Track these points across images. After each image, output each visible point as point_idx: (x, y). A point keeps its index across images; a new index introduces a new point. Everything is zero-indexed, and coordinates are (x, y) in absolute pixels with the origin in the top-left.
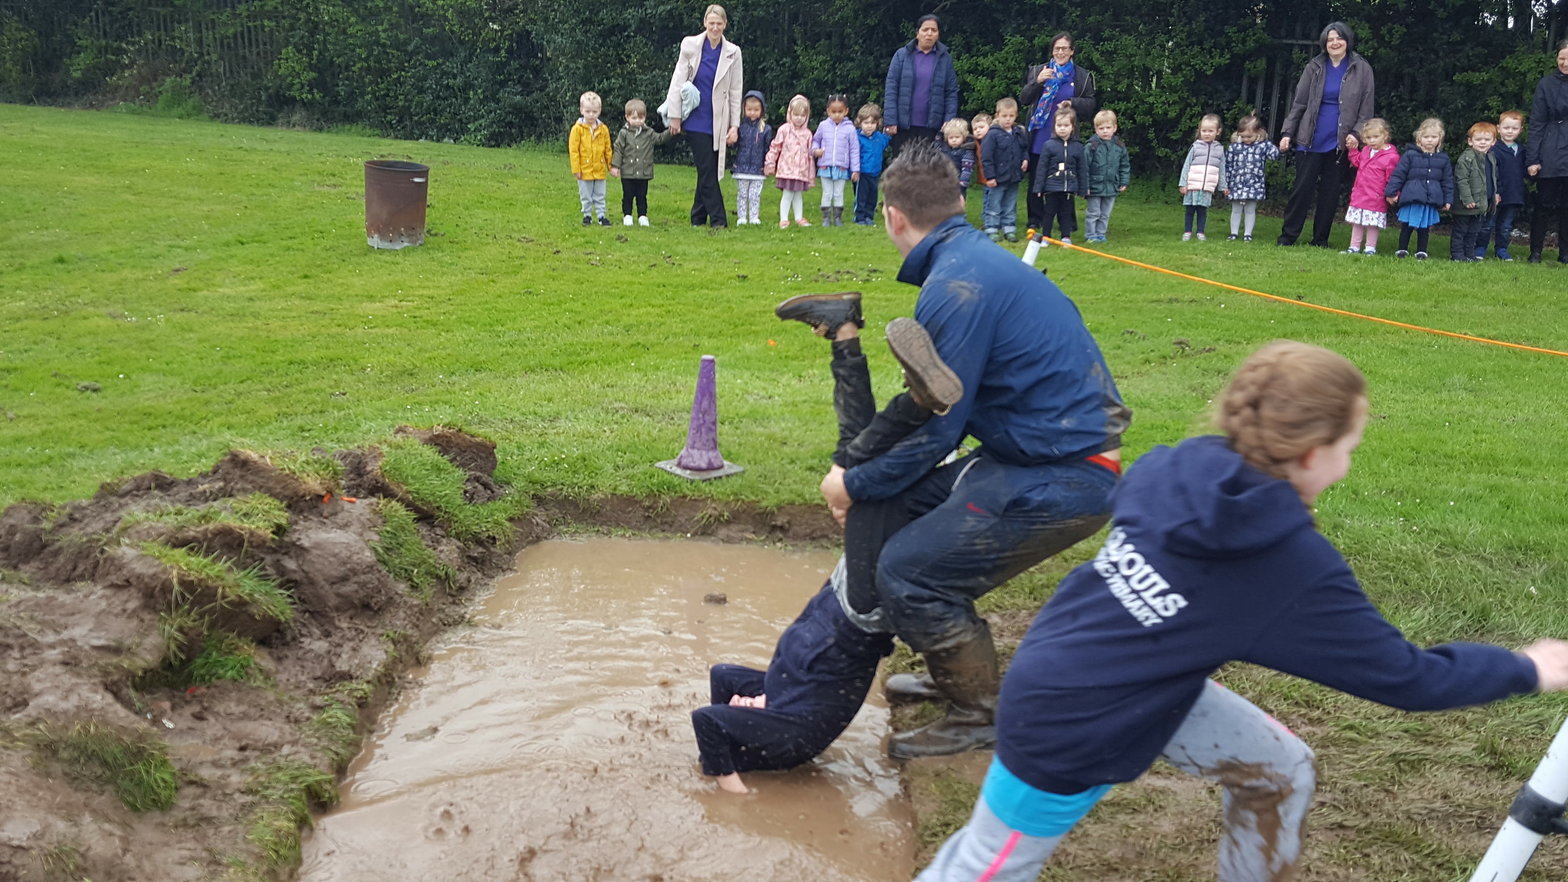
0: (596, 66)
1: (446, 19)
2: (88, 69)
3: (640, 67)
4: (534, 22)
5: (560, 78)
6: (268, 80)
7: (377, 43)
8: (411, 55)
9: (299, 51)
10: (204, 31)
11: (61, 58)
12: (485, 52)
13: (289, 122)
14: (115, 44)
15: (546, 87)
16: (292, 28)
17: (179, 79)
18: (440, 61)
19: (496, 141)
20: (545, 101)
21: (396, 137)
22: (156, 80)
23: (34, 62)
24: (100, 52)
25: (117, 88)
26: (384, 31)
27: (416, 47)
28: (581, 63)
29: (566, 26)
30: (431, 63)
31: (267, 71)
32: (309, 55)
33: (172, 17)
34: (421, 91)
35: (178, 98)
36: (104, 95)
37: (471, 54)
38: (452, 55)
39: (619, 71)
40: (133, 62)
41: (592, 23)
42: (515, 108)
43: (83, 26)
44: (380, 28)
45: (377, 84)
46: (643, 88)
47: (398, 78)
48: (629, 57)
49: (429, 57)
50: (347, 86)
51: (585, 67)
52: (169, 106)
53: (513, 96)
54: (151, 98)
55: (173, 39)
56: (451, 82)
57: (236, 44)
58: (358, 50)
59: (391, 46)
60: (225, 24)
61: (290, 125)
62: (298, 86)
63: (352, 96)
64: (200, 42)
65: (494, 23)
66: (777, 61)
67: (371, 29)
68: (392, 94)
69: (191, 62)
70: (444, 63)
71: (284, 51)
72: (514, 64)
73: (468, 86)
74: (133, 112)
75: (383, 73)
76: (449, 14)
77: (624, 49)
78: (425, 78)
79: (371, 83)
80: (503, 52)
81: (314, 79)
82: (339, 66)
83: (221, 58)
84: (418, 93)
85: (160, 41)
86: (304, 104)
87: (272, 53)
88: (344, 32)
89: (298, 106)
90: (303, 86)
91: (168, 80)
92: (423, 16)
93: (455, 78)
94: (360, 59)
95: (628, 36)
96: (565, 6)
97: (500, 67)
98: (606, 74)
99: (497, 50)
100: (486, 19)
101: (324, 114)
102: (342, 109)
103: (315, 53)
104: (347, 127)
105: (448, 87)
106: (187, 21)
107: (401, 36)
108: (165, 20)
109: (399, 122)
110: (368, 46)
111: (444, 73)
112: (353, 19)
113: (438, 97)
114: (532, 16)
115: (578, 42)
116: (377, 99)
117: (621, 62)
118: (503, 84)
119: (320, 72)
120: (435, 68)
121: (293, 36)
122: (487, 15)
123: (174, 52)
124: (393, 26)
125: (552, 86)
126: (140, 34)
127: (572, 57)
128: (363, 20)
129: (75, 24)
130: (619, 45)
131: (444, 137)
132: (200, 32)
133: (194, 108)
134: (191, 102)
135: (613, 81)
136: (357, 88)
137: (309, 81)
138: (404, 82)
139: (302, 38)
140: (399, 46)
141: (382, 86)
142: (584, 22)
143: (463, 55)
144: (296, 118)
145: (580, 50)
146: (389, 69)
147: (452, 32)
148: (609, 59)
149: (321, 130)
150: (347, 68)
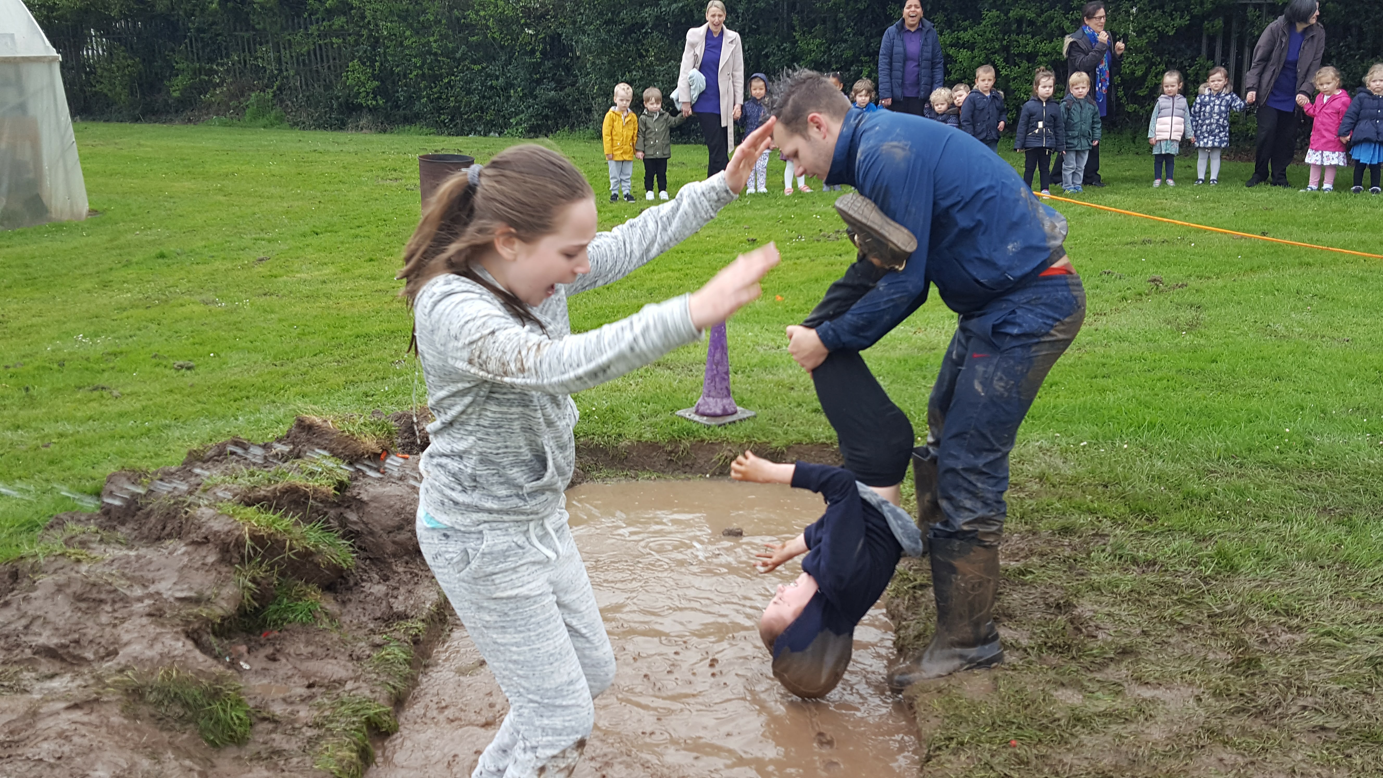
0: (619, 61)
1: (488, 27)
2: (185, 90)
3: (657, 59)
4: (563, 25)
5: (588, 74)
6: (338, 90)
7: (430, 53)
8: (459, 61)
9: (364, 64)
10: (282, 50)
11: (162, 80)
12: (523, 54)
13: (357, 126)
14: (208, 66)
15: (576, 82)
16: (357, 43)
17: (262, 94)
18: (485, 65)
19: (535, 132)
20: (576, 95)
21: (449, 134)
22: (243, 95)
23: (140, 85)
24: (195, 73)
25: (210, 105)
26: (435, 41)
27: (463, 54)
28: (605, 59)
29: (592, 27)
30: (477, 67)
31: (337, 83)
32: (372, 66)
33: (254, 40)
34: (469, 92)
35: (262, 111)
36: (200, 111)
37: (510, 58)
38: (494, 59)
39: (639, 64)
40: (223, 81)
41: (615, 23)
42: (550, 103)
43: (180, 52)
44: (431, 39)
45: (431, 88)
46: (661, 78)
47: (449, 82)
48: (647, 51)
49: (474, 62)
50: (405, 92)
51: (610, 62)
52: (255, 117)
53: (548, 92)
54: (240, 111)
55: (256, 59)
56: (494, 83)
57: (310, 61)
58: (413, 60)
59: (442, 54)
60: (299, 43)
61: (358, 128)
62: (364, 94)
63: (410, 100)
64: (279, 61)
65: (529, 29)
66: (778, 47)
67: (423, 41)
68: (444, 97)
69: (273, 78)
70: (488, 67)
71: (350, 64)
72: (548, 64)
73: (509, 85)
74: (225, 125)
75: (436, 78)
76: (490, 23)
77: (643, 45)
78: (472, 81)
79: (426, 87)
80: (538, 54)
81: (378, 87)
82: (398, 74)
83: (297, 73)
84: (467, 94)
85: (245, 61)
86: (370, 110)
87: (341, 66)
88: (401, 44)
89: (365, 111)
90: (368, 93)
91: (253, 95)
92: (467, 26)
93: (497, 80)
94: (415, 67)
95: (646, 33)
96: (590, 9)
97: (535, 67)
98: (628, 67)
99: (533, 52)
100: (522, 26)
101: (387, 117)
102: (401, 112)
103: (377, 64)
104: (407, 127)
105: (492, 87)
106: (267, 42)
107: (450, 45)
108: (249, 44)
109: (451, 120)
110: (422, 55)
111: (488, 75)
112: (408, 33)
113: (484, 97)
114: (562, 20)
115: (603, 41)
116: (432, 102)
117: (641, 56)
118: (539, 82)
119: (382, 82)
120: (480, 71)
121: (358, 51)
122: (523, 21)
123: (257, 70)
124: (443, 37)
125: (581, 81)
126: (228, 56)
127: (598, 55)
128: (418, 33)
129: (173, 50)
130: (639, 41)
131: (490, 132)
132: (279, 51)
133: (276, 118)
134: (273, 113)
135: (634, 73)
136: (414, 93)
137: (374, 89)
138: (454, 85)
139: (365, 52)
140: (449, 54)
141: (435, 90)
142: (607, 23)
143: (503, 58)
144: (363, 122)
145: (604, 48)
146: (441, 75)
147: (494, 38)
148: (629, 54)
149: (385, 131)
150: (405, 76)
